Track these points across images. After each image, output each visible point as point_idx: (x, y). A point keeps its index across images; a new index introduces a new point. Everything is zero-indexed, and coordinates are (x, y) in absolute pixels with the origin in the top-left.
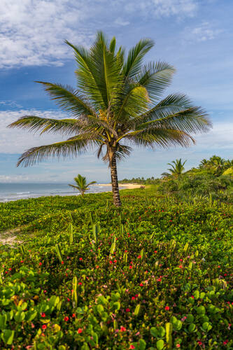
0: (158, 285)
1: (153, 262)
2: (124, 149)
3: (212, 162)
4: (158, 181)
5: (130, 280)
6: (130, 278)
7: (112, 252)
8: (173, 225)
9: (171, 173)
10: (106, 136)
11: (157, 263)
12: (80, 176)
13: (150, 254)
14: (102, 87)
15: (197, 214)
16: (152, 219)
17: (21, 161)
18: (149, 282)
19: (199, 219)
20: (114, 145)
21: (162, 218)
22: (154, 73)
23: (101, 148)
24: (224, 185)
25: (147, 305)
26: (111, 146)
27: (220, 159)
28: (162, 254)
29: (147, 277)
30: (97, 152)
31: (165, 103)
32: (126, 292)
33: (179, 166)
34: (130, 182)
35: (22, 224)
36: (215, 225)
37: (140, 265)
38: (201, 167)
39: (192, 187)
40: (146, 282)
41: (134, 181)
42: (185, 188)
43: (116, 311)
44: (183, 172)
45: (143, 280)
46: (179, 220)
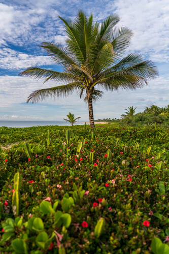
0: (128, 185)
1: (119, 161)
2: (97, 93)
3: (152, 109)
4: (119, 120)
5: (92, 179)
6: (93, 177)
7: (79, 150)
8: (131, 139)
9: (126, 114)
10: (85, 82)
11: (123, 162)
12: (70, 114)
13: (116, 155)
14: (83, 48)
15: (149, 132)
16: (116, 135)
17: (29, 100)
18: (117, 182)
19: (150, 135)
20: (91, 89)
21: (123, 135)
22: (118, 37)
23: (82, 92)
24: (161, 121)
25: (114, 215)
26: (88, 89)
27: (157, 107)
28: (127, 155)
29: (115, 175)
30: (80, 94)
31: (126, 60)
32: (85, 195)
33: (132, 111)
34: (102, 121)
35: (27, 139)
36: (163, 140)
37: (106, 164)
38: (145, 112)
39: (141, 120)
40: (113, 182)
41: (104, 120)
42: (137, 121)
43: (64, 229)
44: (134, 114)
45: (109, 179)
46: (136, 135)
